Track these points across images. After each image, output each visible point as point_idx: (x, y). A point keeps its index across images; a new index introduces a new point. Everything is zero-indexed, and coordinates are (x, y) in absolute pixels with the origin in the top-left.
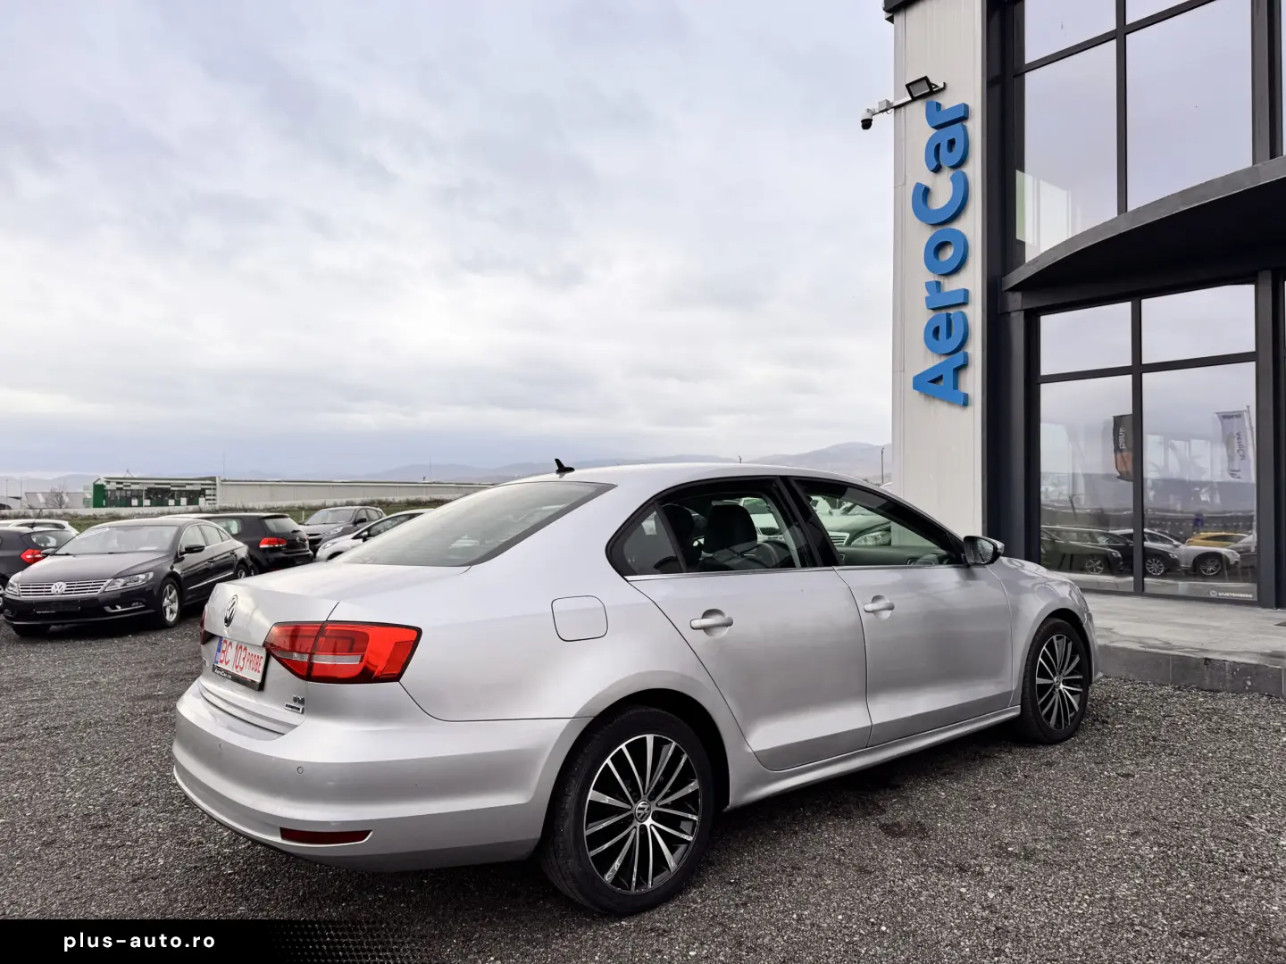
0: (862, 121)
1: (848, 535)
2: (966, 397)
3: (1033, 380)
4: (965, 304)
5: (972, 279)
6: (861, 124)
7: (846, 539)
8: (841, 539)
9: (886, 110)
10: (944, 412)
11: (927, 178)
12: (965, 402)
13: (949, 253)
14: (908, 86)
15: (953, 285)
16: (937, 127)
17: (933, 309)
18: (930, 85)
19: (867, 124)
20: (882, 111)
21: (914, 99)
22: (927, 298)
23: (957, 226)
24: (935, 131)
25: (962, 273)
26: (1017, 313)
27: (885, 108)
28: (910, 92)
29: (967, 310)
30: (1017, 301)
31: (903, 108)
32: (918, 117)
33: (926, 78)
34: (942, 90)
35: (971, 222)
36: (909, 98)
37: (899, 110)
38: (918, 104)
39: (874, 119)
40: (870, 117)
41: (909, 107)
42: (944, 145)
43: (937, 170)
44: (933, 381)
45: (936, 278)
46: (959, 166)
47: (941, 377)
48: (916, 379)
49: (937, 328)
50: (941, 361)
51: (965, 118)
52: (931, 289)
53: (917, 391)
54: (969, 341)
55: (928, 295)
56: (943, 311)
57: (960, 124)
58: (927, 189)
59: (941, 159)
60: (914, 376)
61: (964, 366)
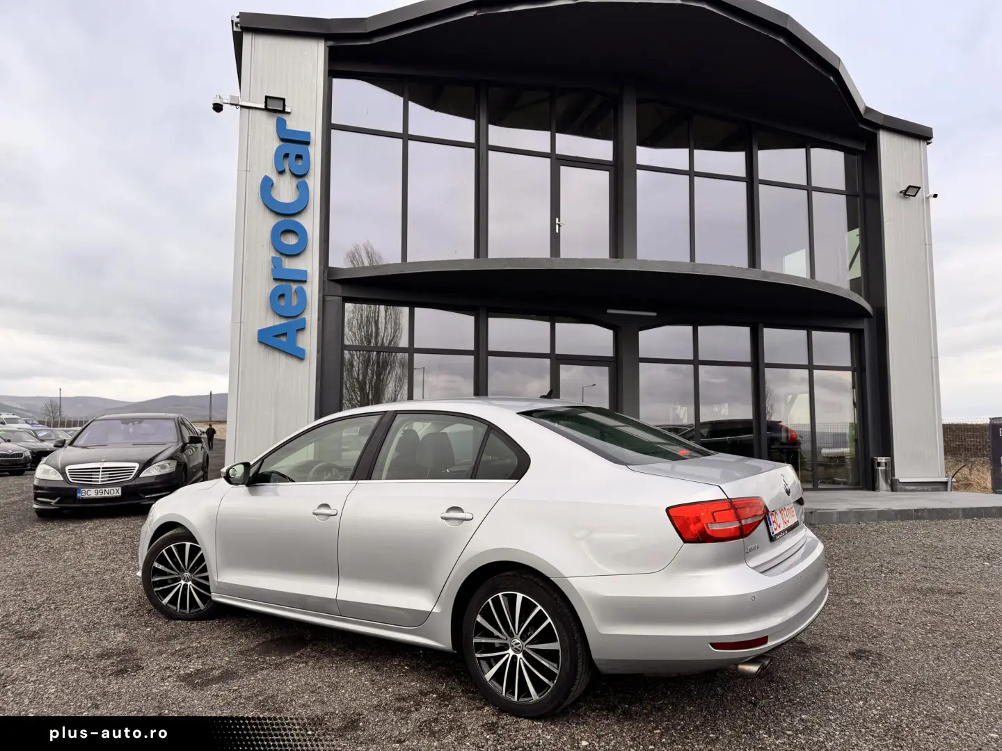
0: (215, 104)
1: (137, 465)
2: (303, 351)
4: (305, 282)
5: (309, 264)
6: (212, 106)
7: (137, 469)
8: (130, 469)
9: (236, 105)
10: (282, 361)
11: (274, 176)
13: (291, 240)
14: (267, 98)
15: (290, 264)
16: (282, 140)
17: (275, 279)
18: (284, 105)
19: (218, 108)
20: (232, 104)
21: (266, 109)
22: (272, 269)
23: (298, 219)
24: (281, 143)
25: (301, 258)
26: (337, 298)
27: (236, 103)
28: (266, 102)
29: (306, 287)
30: (338, 289)
31: (251, 110)
32: (268, 124)
33: (284, 100)
34: (289, 113)
35: (310, 222)
36: (263, 106)
37: (247, 110)
38: (264, 113)
39: (225, 107)
40: (220, 103)
41: (258, 112)
42: (292, 156)
43: (281, 172)
44: (275, 336)
45: (278, 256)
46: (300, 176)
47: (286, 334)
48: (261, 332)
49: (283, 295)
50: (283, 321)
51: (308, 143)
52: (276, 264)
53: (260, 342)
54: (306, 310)
55: (273, 267)
56: (284, 283)
57: (305, 146)
58: (273, 184)
59: (286, 165)
60: (259, 329)
61: (303, 329)
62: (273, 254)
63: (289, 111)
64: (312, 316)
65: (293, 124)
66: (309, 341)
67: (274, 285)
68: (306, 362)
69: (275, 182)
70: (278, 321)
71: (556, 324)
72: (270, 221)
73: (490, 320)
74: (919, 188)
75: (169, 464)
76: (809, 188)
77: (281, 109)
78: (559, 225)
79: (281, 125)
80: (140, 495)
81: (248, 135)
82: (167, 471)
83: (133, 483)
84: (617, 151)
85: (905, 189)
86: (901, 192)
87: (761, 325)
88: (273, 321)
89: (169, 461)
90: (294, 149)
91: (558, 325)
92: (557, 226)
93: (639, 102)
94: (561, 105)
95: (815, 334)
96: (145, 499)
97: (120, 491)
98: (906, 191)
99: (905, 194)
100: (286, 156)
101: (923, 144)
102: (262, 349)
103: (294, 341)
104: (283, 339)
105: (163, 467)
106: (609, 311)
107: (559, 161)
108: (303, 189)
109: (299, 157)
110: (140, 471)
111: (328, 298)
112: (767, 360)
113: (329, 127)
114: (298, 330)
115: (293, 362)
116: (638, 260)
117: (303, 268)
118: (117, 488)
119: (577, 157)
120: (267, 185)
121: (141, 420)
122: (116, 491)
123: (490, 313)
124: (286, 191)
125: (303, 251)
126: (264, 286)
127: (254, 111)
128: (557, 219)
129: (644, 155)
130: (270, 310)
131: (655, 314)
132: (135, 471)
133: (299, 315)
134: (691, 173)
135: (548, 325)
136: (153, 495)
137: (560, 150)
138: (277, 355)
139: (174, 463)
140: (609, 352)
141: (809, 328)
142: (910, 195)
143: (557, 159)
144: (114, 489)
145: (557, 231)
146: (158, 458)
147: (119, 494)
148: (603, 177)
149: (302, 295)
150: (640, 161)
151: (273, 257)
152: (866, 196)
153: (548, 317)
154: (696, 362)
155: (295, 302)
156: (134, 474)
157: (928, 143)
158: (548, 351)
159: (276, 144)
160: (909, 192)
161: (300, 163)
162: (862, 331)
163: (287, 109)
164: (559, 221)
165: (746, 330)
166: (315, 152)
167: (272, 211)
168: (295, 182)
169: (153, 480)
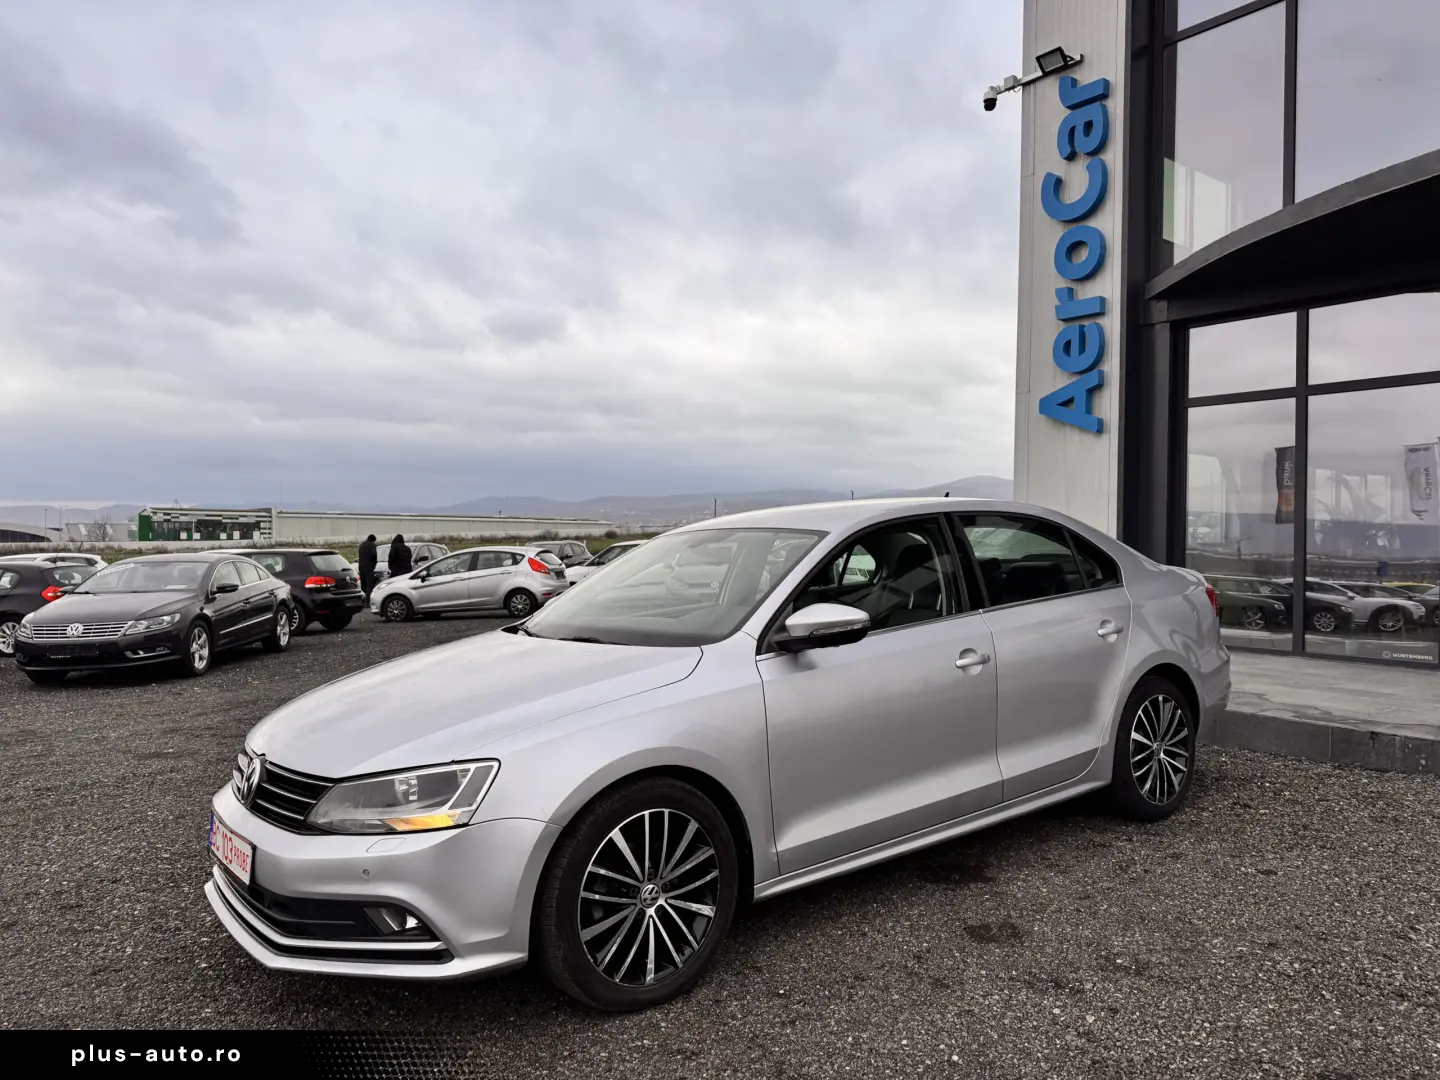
0: (985, 101)
2: (1100, 422)
3: (1180, 402)
4: (1101, 314)
5: (1110, 286)
6: (983, 104)
9: (1015, 87)
10: (1075, 441)
11: (1059, 168)
12: (1100, 428)
13: (1083, 255)
14: (1039, 59)
15: (1089, 291)
16: (1072, 107)
17: (1064, 320)
18: (1064, 57)
19: (990, 104)
20: (1008, 89)
21: (1044, 75)
22: (1057, 307)
23: (1095, 223)
24: (1068, 112)
25: (1099, 279)
26: (1161, 325)
27: (1014, 84)
28: (1041, 66)
30: (1163, 311)
32: (1050, 93)
33: (1060, 50)
34: (1080, 63)
35: (1109, 221)
36: (1040, 73)
37: (1028, 87)
38: (1045, 82)
39: (999, 98)
40: (994, 96)
41: (1039, 84)
42: (1079, 128)
43: (1071, 157)
45: (1067, 284)
46: (1094, 153)
47: (1072, 399)
48: (1043, 402)
49: (1069, 343)
50: (1073, 380)
52: (1063, 297)
53: (1046, 416)
54: (1105, 358)
55: (1058, 303)
56: (1074, 324)
58: (1059, 180)
60: (1042, 396)
61: (1098, 387)
63: (1077, 59)
64: (1113, 366)
65: (1085, 76)
66: (1110, 405)
68: (1105, 437)
70: (1067, 381)
77: (1065, 63)
81: (1033, 122)
88: (1060, 381)
103: (1086, 407)
104: (1072, 406)
115: (1091, 441)
117: (1099, 294)
124: (1076, 185)
127: (1035, 85)
138: (1069, 431)
151: (1056, 290)
163: (1074, 58)
166: (1116, 105)
167: (1058, 220)
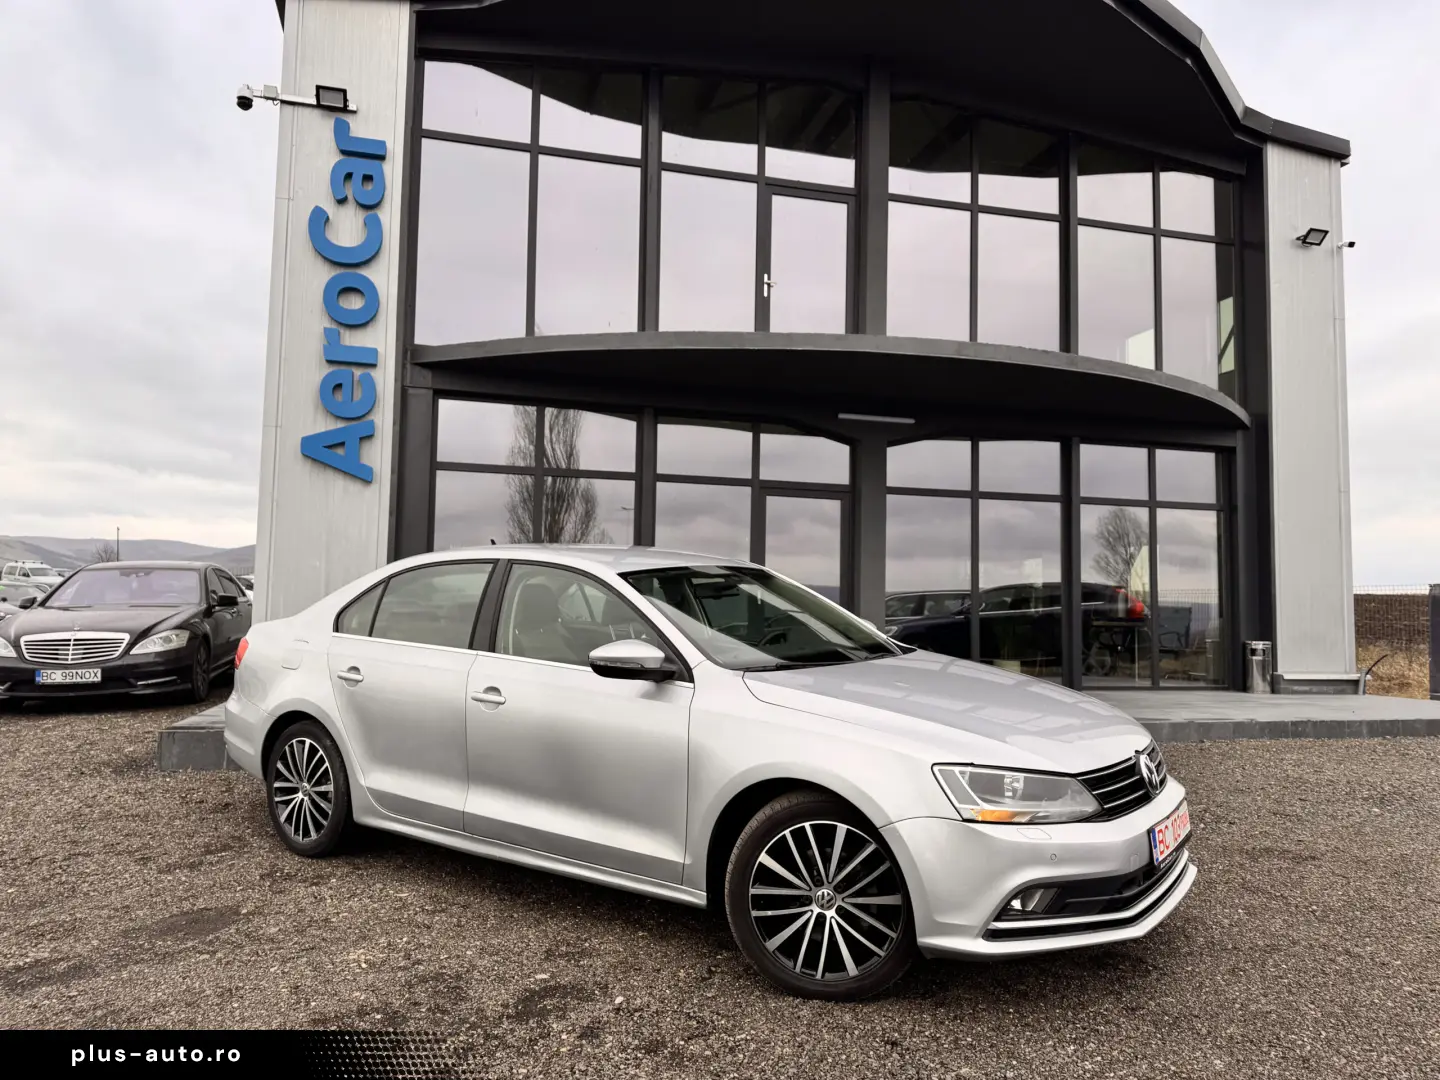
0: (240, 98)
1: (127, 637)
2: (370, 470)
4: (374, 366)
5: (382, 338)
6: (236, 100)
7: (125, 642)
8: (117, 642)
9: (273, 99)
10: (338, 485)
11: (330, 208)
13: (354, 303)
14: (319, 88)
15: (353, 339)
16: (344, 152)
17: (330, 362)
18: (346, 100)
19: (245, 103)
20: (268, 98)
21: (319, 106)
22: (325, 347)
23: (364, 272)
24: (342, 157)
25: (369, 330)
26: (423, 391)
27: (273, 96)
28: (318, 96)
29: (375, 374)
30: (427, 378)
31: (296, 108)
32: (321, 127)
33: (344, 92)
34: (354, 112)
35: (384, 276)
36: (313, 101)
37: (290, 108)
38: (317, 113)
39: (256, 102)
40: (250, 97)
41: (308, 111)
42: (357, 178)
43: (342, 201)
44: (330, 447)
45: (334, 326)
46: (370, 207)
47: (342, 444)
48: (306, 441)
49: (339, 386)
50: (340, 425)
51: (382, 158)
52: (331, 338)
53: (306, 456)
54: (375, 410)
55: (326, 343)
56: (343, 368)
57: (377, 162)
58: (328, 218)
59: (349, 191)
60: (305, 435)
61: (370, 437)
62: (328, 324)
63: (354, 109)
64: (384, 419)
65: (360, 129)
66: (380, 455)
67: (327, 370)
68: (374, 487)
69: (331, 217)
70: (333, 425)
71: (762, 435)
72: (323, 274)
73: (661, 428)
74: (1326, 232)
75: (177, 635)
76: (1156, 232)
77: (342, 106)
78: (769, 285)
79: (341, 131)
80: (132, 680)
81: (292, 145)
82: (173, 645)
83: (119, 663)
84: (860, 174)
85: (1304, 233)
86: (1298, 239)
87: (1075, 440)
88: (323, 425)
89: (178, 632)
90: (361, 167)
91: (764, 437)
92: (766, 286)
93: (895, 99)
94: (775, 104)
95: (1160, 453)
96: (136, 686)
97: (99, 675)
98: (1306, 236)
99: (1304, 242)
100: (349, 176)
101: (1336, 165)
102: (308, 464)
103: (357, 455)
104: (340, 451)
105: (167, 640)
106: (842, 416)
107: (770, 188)
108: (374, 228)
109: (368, 178)
110: (132, 645)
111: (411, 391)
112: (1083, 493)
113: (416, 133)
114: (361, 439)
115: (354, 487)
116: (889, 338)
117: (369, 344)
118: (95, 670)
119: (798, 182)
120: (319, 221)
121: (148, 570)
122: (93, 675)
123: (660, 418)
124: (347, 230)
125: (372, 320)
126: (313, 372)
127: (301, 109)
128: (766, 276)
129: (901, 180)
130: (321, 407)
131: (911, 421)
132: (123, 645)
133: (364, 416)
134: (974, 208)
135: (749, 435)
136: (150, 682)
137: (771, 172)
138: (330, 475)
139: (185, 635)
140: (842, 477)
141: (1152, 445)
142: (1312, 244)
143: (766, 184)
144: (91, 670)
145: (766, 294)
146: (160, 627)
147: (98, 679)
148: (839, 213)
149: (370, 387)
150: (893, 189)
151: (325, 329)
152: (1244, 245)
153: (748, 425)
154: (975, 495)
155: (358, 395)
156: (121, 650)
157: (1343, 165)
158: (748, 475)
159: (336, 157)
160: (1311, 238)
161: (369, 187)
162: (1232, 450)
163: (352, 106)
164: (769, 279)
165: (1054, 447)
166: (393, 171)
167: (325, 259)
168: (361, 215)
169: (151, 659)
